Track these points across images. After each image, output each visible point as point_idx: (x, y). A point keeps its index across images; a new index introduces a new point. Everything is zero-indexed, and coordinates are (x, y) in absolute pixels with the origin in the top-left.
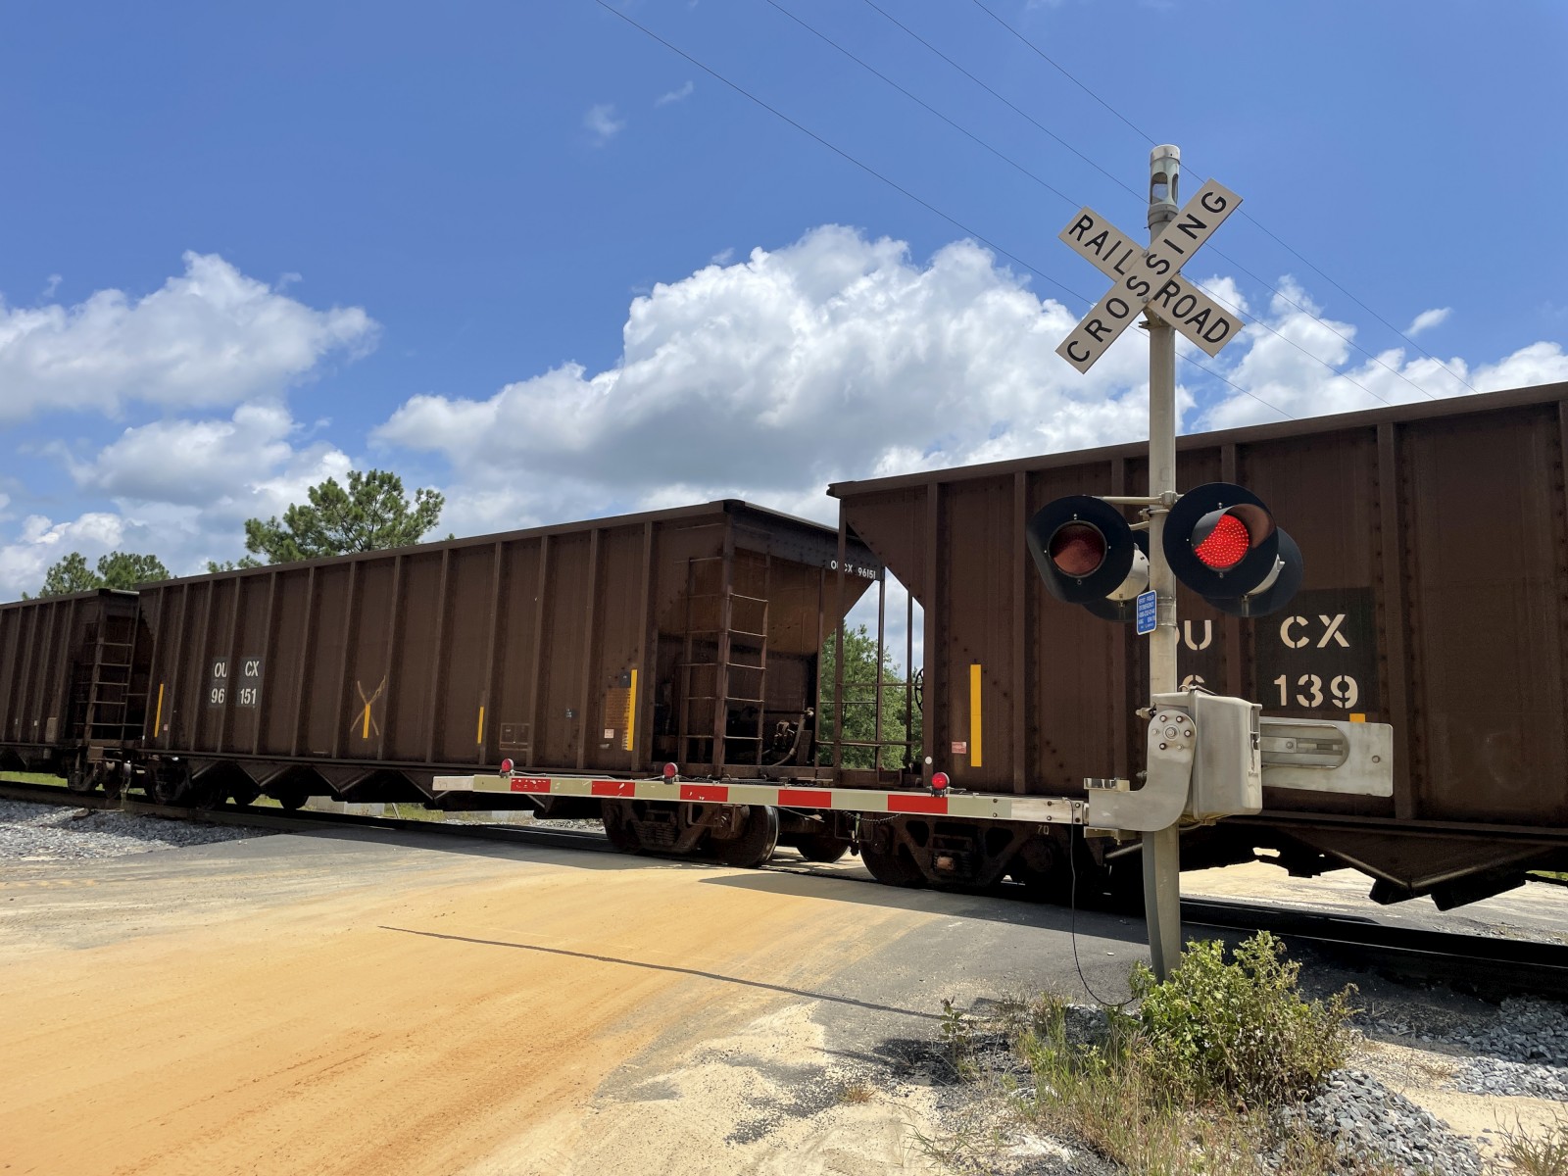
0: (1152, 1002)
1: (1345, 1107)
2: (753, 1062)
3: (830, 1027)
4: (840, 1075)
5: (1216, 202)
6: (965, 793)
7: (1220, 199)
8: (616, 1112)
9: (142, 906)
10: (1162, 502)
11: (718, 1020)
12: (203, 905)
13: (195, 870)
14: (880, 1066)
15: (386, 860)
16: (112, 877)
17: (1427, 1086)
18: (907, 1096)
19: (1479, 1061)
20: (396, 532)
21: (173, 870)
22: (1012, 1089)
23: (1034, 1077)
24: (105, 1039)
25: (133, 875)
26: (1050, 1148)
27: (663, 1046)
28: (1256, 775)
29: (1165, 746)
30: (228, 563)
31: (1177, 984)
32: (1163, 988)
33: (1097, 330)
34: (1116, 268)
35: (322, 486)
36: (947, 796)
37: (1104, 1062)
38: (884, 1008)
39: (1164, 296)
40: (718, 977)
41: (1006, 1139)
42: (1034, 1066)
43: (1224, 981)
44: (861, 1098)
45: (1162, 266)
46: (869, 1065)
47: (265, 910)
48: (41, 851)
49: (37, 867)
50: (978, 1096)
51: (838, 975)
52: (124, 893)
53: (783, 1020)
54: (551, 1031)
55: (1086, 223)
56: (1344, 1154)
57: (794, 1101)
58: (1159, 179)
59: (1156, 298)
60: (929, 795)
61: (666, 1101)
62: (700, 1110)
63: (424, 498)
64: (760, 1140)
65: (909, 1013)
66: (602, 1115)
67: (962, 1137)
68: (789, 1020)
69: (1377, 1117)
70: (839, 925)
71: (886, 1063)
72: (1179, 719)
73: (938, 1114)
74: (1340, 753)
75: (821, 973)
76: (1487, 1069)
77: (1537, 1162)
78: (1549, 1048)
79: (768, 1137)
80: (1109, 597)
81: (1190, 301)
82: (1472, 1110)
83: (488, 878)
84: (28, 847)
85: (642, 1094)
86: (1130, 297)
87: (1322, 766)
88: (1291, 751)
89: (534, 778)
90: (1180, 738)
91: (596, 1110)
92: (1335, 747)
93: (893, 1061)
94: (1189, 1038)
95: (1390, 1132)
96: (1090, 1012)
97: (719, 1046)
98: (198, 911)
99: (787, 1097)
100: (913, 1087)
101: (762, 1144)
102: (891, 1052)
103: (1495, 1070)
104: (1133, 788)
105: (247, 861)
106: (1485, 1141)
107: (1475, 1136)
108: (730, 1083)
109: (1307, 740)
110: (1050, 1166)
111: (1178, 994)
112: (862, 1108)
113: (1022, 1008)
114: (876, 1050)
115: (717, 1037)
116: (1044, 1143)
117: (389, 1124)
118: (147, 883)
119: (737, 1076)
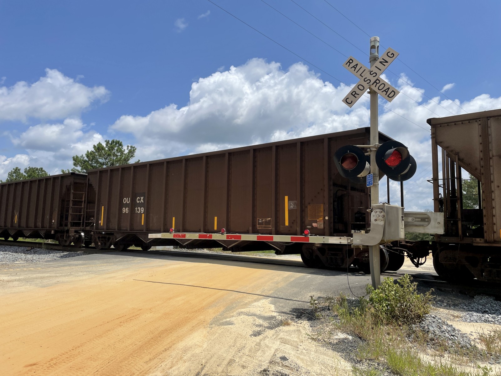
0: (373, 295)
1: (431, 324)
2: (254, 315)
3: (276, 305)
4: (281, 318)
5: (391, 55)
6: (314, 235)
7: (392, 54)
8: (217, 329)
9: (58, 275)
10: (374, 147)
11: (242, 304)
12: (77, 274)
13: (71, 264)
14: (292, 316)
15: (130, 261)
16: (46, 267)
17: (453, 320)
18: (301, 324)
19: (468, 313)
20: (122, 159)
21: (64, 264)
22: (333, 321)
23: (339, 317)
24: (59, 312)
25: (52, 266)
26: (345, 336)
27: (227, 311)
28: (403, 229)
29: (376, 220)
30: (68, 170)
31: (380, 290)
32: (376, 291)
33: (355, 94)
34: (360, 75)
35: (97, 145)
36: (309, 236)
37: (359, 312)
38: (291, 300)
39: (375, 84)
40: (240, 292)
41: (332, 334)
42: (339, 314)
43: (394, 289)
44: (288, 324)
45: (375, 75)
46: (289, 315)
47: (96, 276)
48: (20, 260)
49: (21, 264)
50: (322, 323)
51: (276, 291)
52: (51, 271)
53: (261, 304)
54: (193, 307)
55: (351, 61)
56: (431, 337)
57: (268, 325)
58: (373, 47)
59: (373, 84)
60: (304, 236)
61: (231, 326)
62: (241, 328)
63: (130, 148)
64: (260, 336)
65: (298, 301)
66: (212, 330)
67: (319, 334)
68: (263, 304)
69: (440, 327)
70: (274, 277)
71: (294, 315)
72: (380, 212)
73: (311, 328)
74: (428, 221)
75: (271, 290)
76: (471, 315)
77: (487, 339)
78: (489, 310)
79: (262, 335)
80: (358, 176)
81: (383, 85)
82: (467, 327)
83: (164, 265)
84: (16, 259)
85: (223, 324)
86: (365, 84)
87: (423, 226)
88: (413, 221)
89: (180, 234)
90: (381, 218)
91: (210, 328)
92: (426, 220)
93: (296, 314)
94: (384, 305)
95: (444, 331)
96: (353, 300)
97: (243, 311)
98: (76, 276)
99: (266, 324)
100: (302, 321)
101: (261, 337)
102: (294, 312)
103: (473, 315)
104: (366, 233)
105: (87, 262)
106: (471, 335)
107: (468, 333)
108: (249, 321)
109: (418, 218)
110: (346, 341)
111: (381, 293)
112: (288, 327)
113: (333, 299)
114: (290, 311)
115: (243, 308)
116: (344, 335)
117: (150, 333)
118: (58, 268)
119: (250, 319)
